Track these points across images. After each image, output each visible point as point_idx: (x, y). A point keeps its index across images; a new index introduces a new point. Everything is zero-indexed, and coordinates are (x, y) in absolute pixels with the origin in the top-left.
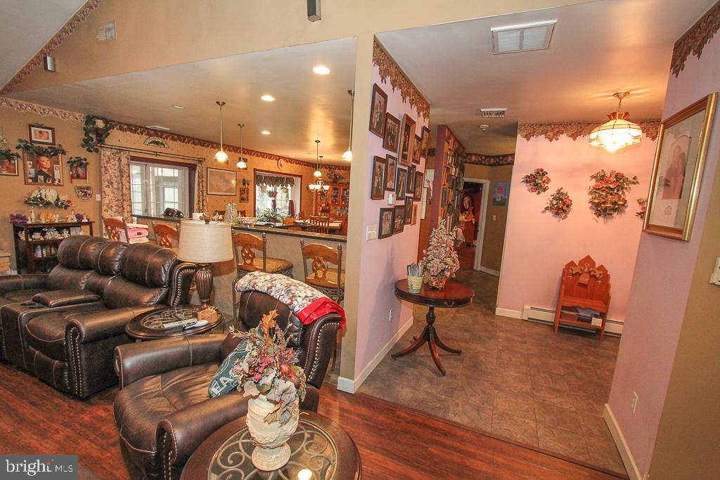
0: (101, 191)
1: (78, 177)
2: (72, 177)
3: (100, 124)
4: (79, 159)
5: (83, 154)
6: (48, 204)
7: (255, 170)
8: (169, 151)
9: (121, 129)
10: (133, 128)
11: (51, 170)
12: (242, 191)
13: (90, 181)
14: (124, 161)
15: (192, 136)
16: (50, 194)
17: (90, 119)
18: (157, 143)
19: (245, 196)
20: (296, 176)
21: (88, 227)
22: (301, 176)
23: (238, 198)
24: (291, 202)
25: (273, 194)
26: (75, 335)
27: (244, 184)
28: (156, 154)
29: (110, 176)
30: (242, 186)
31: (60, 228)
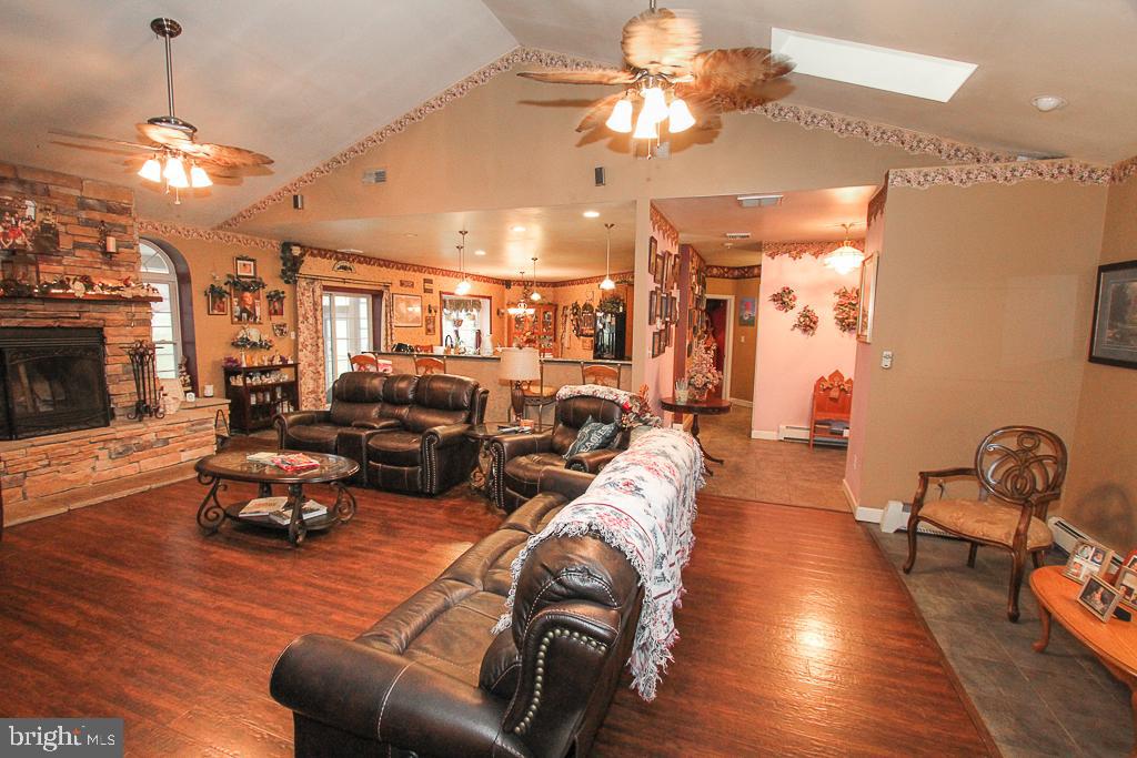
0: (296, 329)
1: (276, 313)
2: (270, 314)
3: (296, 251)
4: (277, 293)
5: (281, 286)
6: (255, 344)
7: (441, 293)
8: (356, 277)
9: (312, 255)
10: (323, 253)
11: (253, 306)
12: (428, 321)
13: (286, 318)
14: (318, 292)
15: (377, 256)
16: (254, 334)
17: (286, 246)
18: (345, 268)
19: (431, 326)
20: (484, 297)
21: (293, 369)
22: (490, 298)
23: (423, 329)
24: (479, 333)
25: (458, 323)
26: (431, 441)
27: (430, 311)
28: (344, 281)
29: (306, 310)
30: (427, 314)
31: (264, 371)
